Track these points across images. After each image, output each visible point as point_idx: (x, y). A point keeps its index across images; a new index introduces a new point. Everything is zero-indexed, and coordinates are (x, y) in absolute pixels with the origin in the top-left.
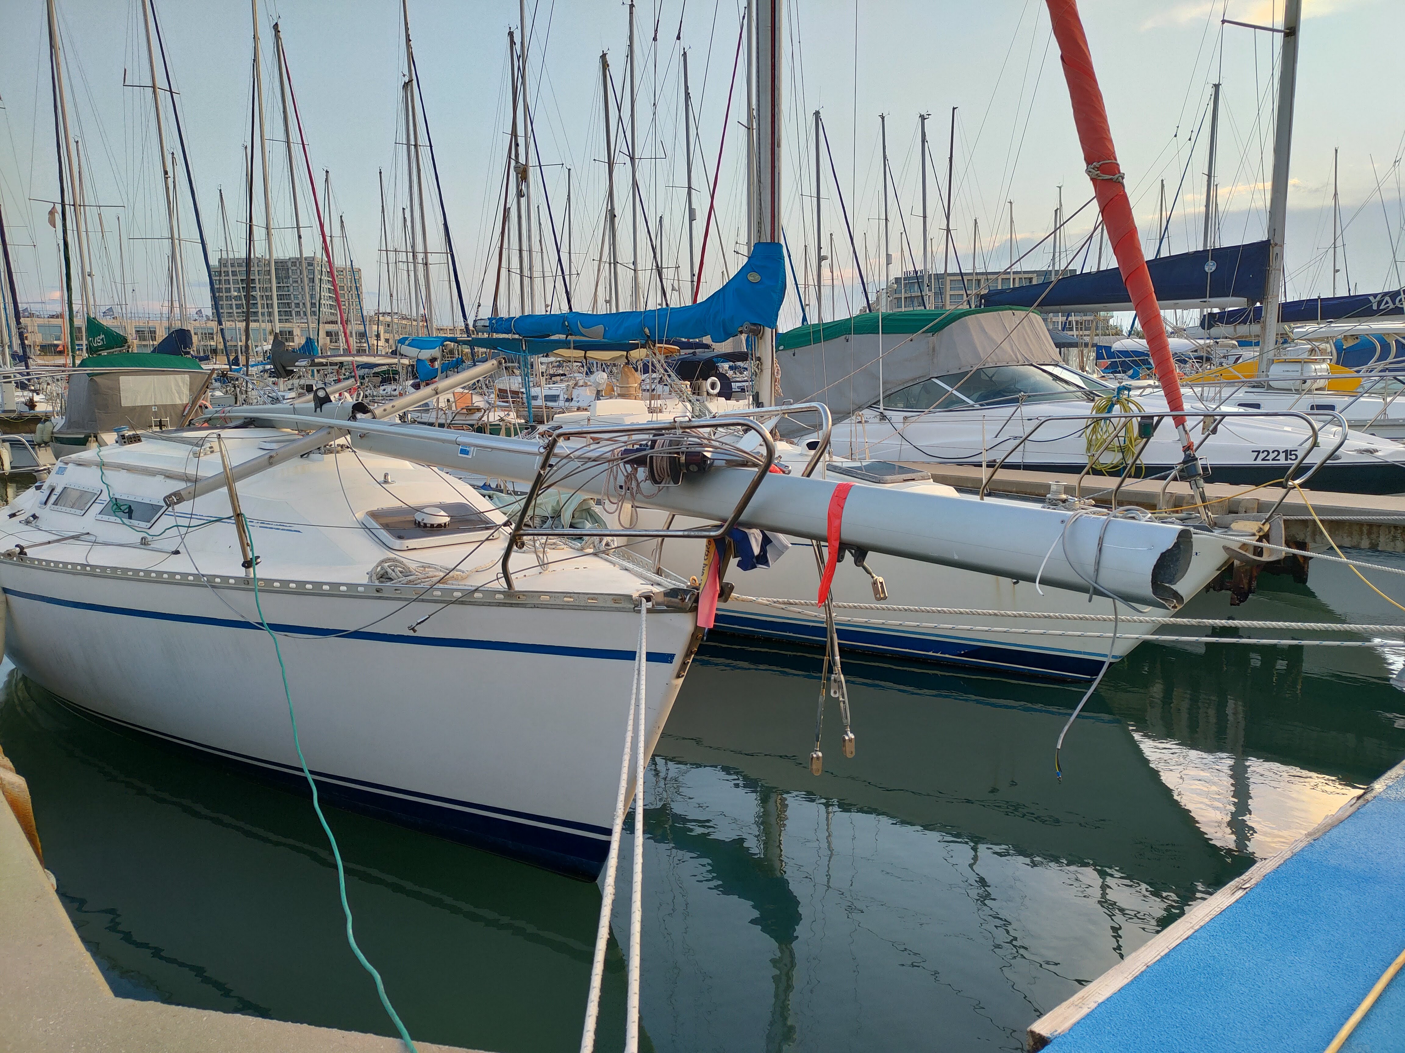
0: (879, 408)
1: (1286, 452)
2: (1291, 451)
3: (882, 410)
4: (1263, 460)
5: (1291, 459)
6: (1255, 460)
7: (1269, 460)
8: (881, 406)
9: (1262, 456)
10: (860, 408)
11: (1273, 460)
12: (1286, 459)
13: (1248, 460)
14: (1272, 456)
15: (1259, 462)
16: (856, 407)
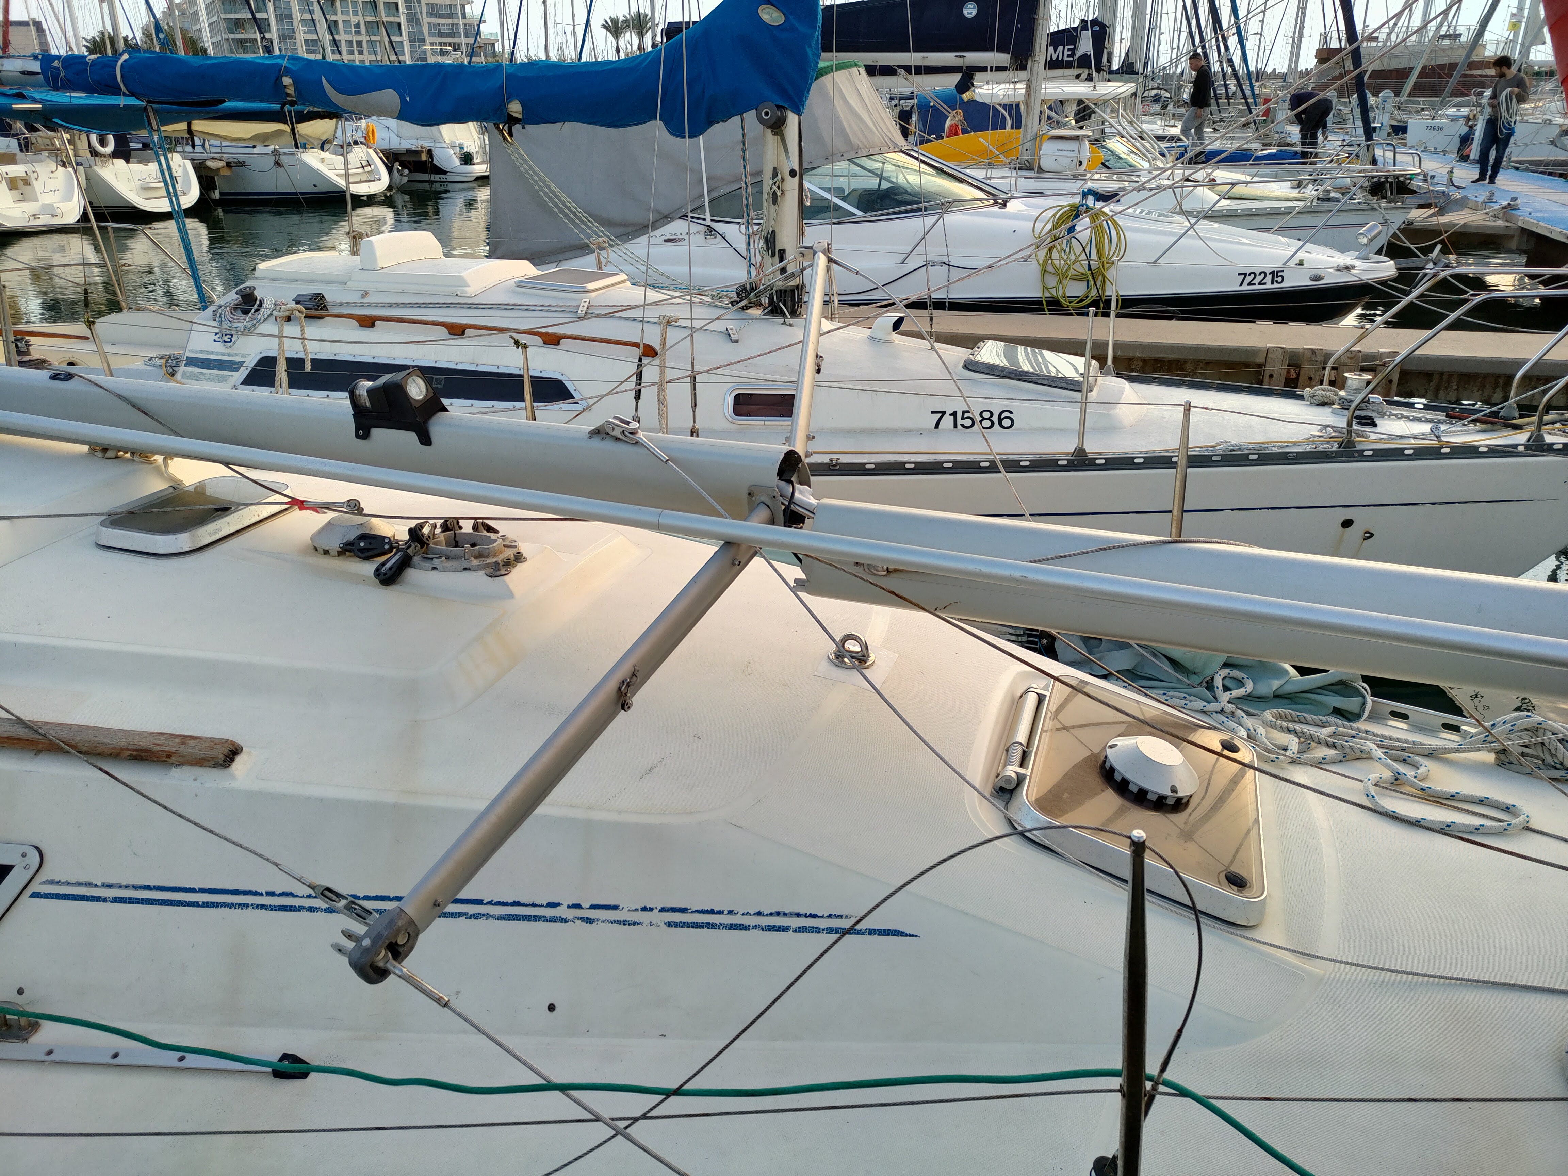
0: (704, 219)
1: (1273, 273)
2: (1278, 272)
3: (708, 222)
4: (1249, 284)
5: (1277, 282)
6: (1241, 285)
7: (1255, 284)
8: (708, 216)
9: (1249, 279)
10: (665, 218)
11: (1260, 284)
12: (1273, 283)
13: (1233, 286)
14: (1259, 279)
15: (1245, 287)
16: (658, 217)
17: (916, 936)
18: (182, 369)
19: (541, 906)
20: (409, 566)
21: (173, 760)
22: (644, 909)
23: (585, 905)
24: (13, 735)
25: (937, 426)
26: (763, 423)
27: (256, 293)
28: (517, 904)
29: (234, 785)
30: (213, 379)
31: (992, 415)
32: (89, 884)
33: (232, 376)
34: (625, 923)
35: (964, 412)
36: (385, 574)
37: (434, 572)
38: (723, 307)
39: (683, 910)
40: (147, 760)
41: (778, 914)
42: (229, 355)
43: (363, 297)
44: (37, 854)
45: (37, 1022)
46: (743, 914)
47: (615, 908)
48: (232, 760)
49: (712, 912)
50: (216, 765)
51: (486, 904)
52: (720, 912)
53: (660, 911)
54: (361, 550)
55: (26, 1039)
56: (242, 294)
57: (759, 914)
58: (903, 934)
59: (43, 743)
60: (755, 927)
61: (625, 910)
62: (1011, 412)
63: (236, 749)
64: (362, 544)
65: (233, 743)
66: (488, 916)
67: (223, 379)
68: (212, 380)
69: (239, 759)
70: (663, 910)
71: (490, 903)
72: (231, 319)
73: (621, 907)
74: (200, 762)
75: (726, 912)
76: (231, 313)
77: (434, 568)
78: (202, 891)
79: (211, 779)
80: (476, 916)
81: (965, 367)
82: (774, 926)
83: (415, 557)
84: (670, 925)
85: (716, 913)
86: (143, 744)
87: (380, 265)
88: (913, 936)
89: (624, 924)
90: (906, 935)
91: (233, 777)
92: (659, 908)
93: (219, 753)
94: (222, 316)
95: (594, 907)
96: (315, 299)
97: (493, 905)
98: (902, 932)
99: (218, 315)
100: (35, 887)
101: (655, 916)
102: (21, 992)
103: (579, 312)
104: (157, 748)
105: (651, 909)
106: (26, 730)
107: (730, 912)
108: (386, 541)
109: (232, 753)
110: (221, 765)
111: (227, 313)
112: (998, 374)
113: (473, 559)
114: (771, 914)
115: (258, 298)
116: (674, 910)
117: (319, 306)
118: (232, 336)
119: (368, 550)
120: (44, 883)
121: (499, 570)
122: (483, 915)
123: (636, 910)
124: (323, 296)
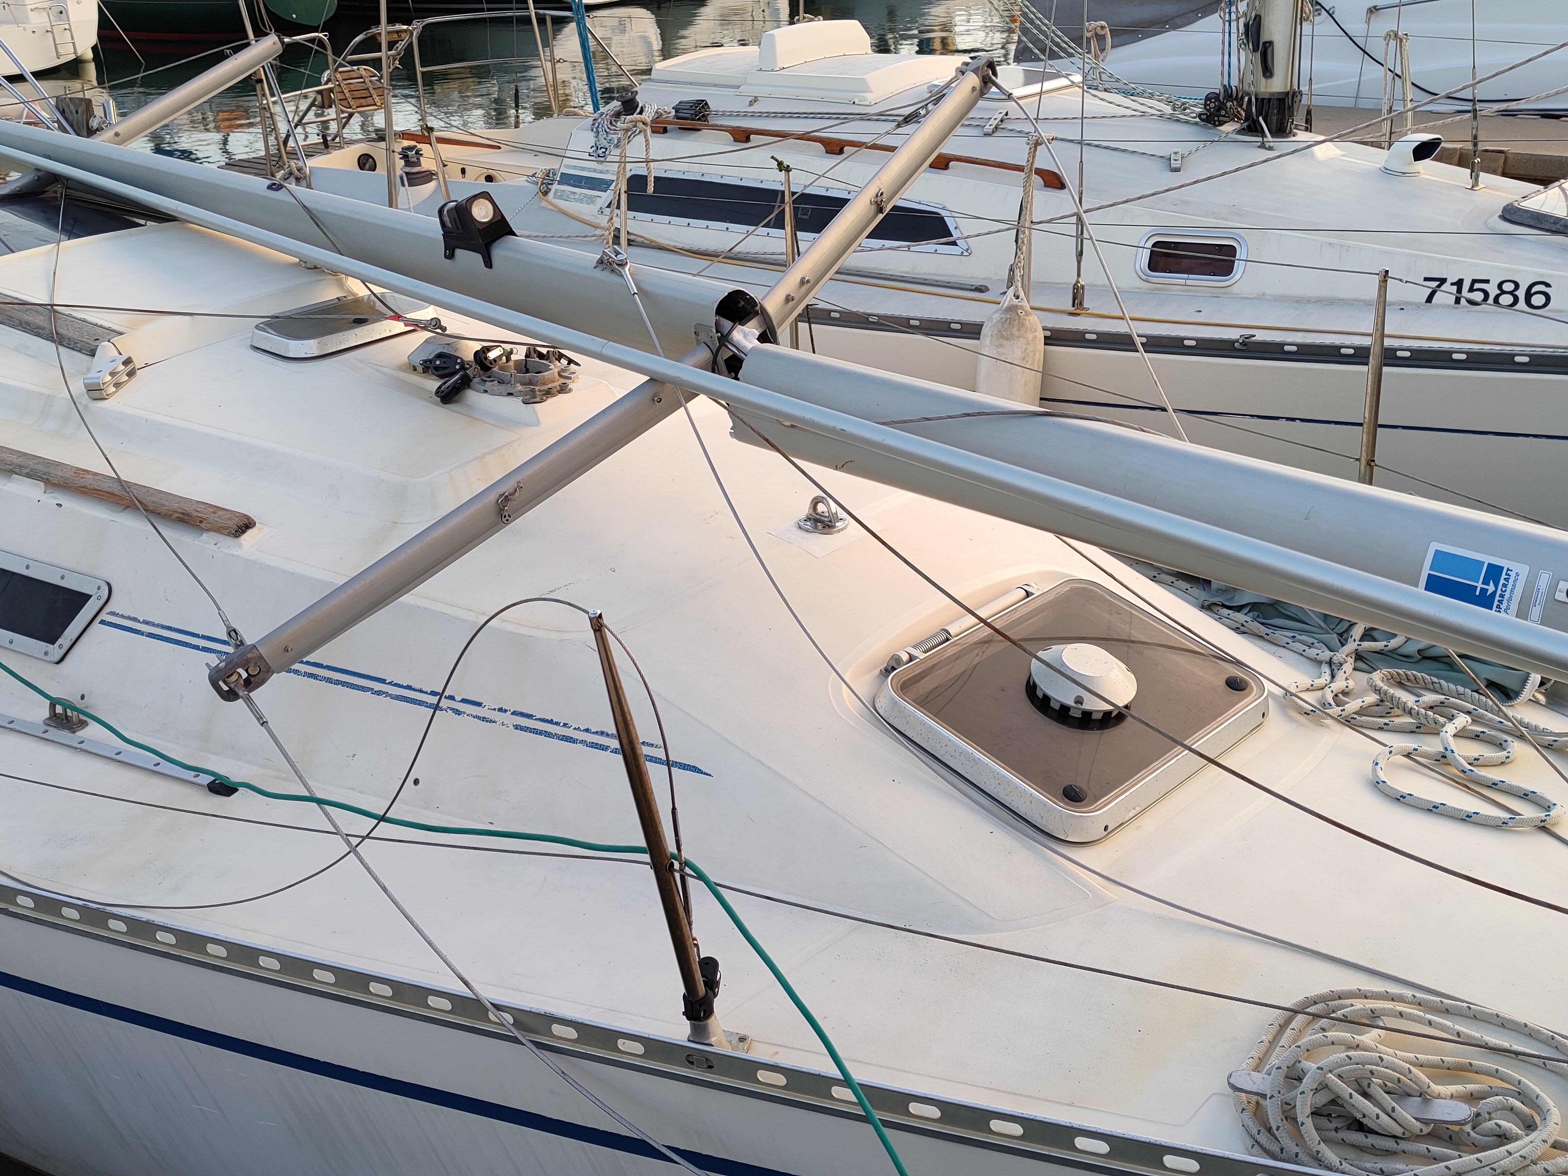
17: (710, 775)
18: (555, 187)
19: (426, 693)
20: (469, 387)
21: (203, 525)
22: (500, 710)
23: (458, 698)
24: (110, 490)
25: (1429, 300)
26: (1183, 282)
27: (638, 98)
28: (409, 687)
29: (240, 553)
30: (582, 199)
31: (1517, 286)
32: (135, 619)
33: (600, 197)
34: (484, 719)
35: (1474, 281)
36: (443, 392)
37: (485, 395)
38: (1187, 122)
39: (529, 716)
40: (187, 523)
41: (602, 733)
42: (601, 172)
43: (751, 104)
44: (107, 588)
45: (86, 721)
46: (575, 729)
47: (479, 704)
48: (244, 532)
49: (551, 722)
50: (229, 534)
51: (387, 684)
52: (557, 724)
53: (512, 714)
54: (437, 368)
55: (74, 732)
56: (623, 100)
57: (587, 730)
58: (700, 771)
59: (127, 499)
60: (582, 742)
61: (487, 707)
62: (1548, 285)
63: (250, 524)
64: (438, 363)
65: (248, 518)
66: (387, 694)
67: (591, 200)
68: (581, 201)
69: (249, 532)
70: (514, 713)
71: (390, 683)
72: (607, 130)
73: (483, 705)
74: (219, 530)
75: (562, 724)
76: (611, 123)
77: (486, 391)
78: (204, 637)
79: (226, 544)
80: (379, 693)
81: (1503, 217)
82: (597, 744)
83: (475, 379)
84: (517, 727)
85: (554, 724)
86: (188, 509)
87: (780, 65)
88: (707, 774)
89: (483, 721)
90: (702, 772)
91: (240, 546)
92: (512, 711)
93: (233, 524)
94: (600, 126)
95: (464, 701)
96: (696, 107)
97: (393, 685)
98: (699, 769)
99: (597, 125)
100: (103, 616)
101: (508, 718)
102: (83, 697)
103: (987, 127)
104: (196, 514)
105: (506, 711)
106: (120, 488)
107: (565, 725)
108: (459, 361)
109: (245, 525)
110: (233, 534)
111: (605, 122)
112: (1547, 227)
113: (519, 385)
114: (597, 732)
115: (640, 105)
116: (522, 715)
117: (697, 116)
118: (606, 149)
119: (444, 368)
120: (109, 613)
121: (535, 398)
122: (384, 693)
123: (495, 709)
124: (706, 104)
